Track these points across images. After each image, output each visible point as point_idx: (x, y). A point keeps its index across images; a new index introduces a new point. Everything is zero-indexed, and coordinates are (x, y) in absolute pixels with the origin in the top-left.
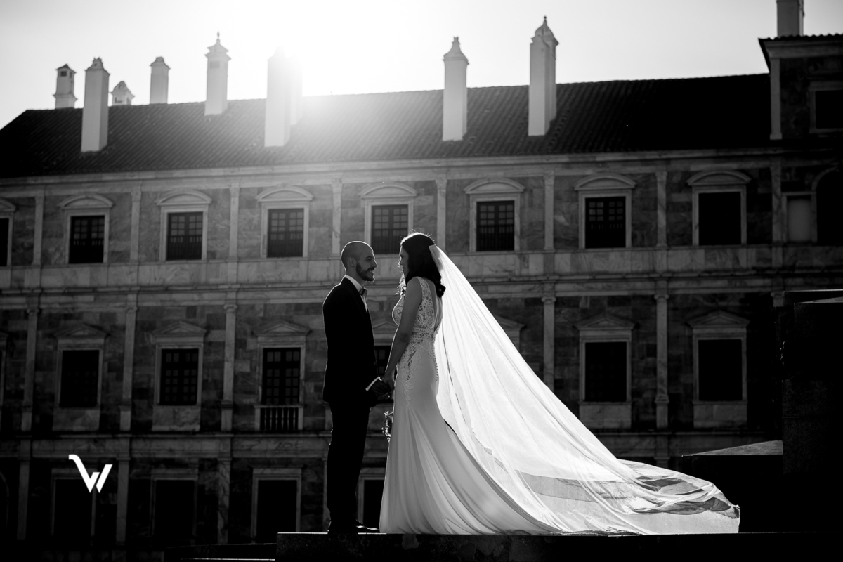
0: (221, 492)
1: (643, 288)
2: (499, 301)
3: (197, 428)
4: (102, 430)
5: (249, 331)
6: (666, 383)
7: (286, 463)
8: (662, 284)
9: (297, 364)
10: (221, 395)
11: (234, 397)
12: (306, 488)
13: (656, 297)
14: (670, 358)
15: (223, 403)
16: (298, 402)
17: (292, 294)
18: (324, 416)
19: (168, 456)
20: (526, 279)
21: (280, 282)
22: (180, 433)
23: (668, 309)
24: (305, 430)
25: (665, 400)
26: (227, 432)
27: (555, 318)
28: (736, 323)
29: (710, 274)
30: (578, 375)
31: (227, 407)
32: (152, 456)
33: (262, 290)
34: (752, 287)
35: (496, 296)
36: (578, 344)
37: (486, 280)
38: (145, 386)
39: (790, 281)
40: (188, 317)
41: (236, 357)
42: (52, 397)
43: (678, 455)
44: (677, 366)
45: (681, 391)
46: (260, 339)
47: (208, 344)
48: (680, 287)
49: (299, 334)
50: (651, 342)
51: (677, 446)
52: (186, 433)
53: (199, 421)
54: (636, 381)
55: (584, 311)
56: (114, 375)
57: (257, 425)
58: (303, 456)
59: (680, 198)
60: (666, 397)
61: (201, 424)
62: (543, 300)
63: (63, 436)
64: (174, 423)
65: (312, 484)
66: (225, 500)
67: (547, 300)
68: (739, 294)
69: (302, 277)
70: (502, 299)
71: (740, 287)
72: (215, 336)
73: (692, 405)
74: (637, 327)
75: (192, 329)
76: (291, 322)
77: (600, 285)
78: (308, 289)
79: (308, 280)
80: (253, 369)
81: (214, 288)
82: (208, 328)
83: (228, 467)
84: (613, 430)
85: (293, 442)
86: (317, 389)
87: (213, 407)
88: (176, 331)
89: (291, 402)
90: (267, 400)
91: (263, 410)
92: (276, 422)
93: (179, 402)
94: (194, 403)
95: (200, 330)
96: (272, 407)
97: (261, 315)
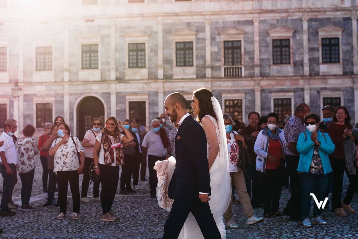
3: (195, 77)
4: (150, 78)
5: (216, 33)
7: (237, 91)
9: (240, 48)
10: (205, 62)
11: (211, 63)
12: (247, 102)
15: (206, 65)
16: (241, 64)
17: (236, 16)
18: (254, 70)
20: (344, 9)
21: (230, 11)
22: (187, 79)
24: (245, 77)
26: (210, 78)
31: (209, 67)
32: (174, 90)
33: (222, 14)
35: (330, 17)
37: (326, 9)
38: (168, 58)
40: (187, 27)
41: (211, 44)
42: (124, 65)
46: (222, 36)
47: (198, 39)
49: (240, 34)
52: (190, 79)
53: (195, 74)
56: (153, 53)
57: (223, 75)
58: (245, 88)
61: (196, 75)
62: (352, 18)
63: (131, 82)
64: (184, 75)
65: (250, 101)
67: (354, 18)
69: (240, 9)
70: (333, 18)
72: (201, 35)
75: (190, 32)
76: (236, 29)
78: (243, 14)
79: (243, 10)
80: (219, 50)
81: (200, 14)
82: (197, 32)
85: (240, 82)
86: (250, 58)
87: (202, 67)
88: (182, 33)
89: (237, 64)
90: (227, 64)
91: (225, 68)
92: (232, 73)
93: (185, 65)
94: (192, 65)
95: (194, 32)
96: (229, 67)
97: (222, 25)
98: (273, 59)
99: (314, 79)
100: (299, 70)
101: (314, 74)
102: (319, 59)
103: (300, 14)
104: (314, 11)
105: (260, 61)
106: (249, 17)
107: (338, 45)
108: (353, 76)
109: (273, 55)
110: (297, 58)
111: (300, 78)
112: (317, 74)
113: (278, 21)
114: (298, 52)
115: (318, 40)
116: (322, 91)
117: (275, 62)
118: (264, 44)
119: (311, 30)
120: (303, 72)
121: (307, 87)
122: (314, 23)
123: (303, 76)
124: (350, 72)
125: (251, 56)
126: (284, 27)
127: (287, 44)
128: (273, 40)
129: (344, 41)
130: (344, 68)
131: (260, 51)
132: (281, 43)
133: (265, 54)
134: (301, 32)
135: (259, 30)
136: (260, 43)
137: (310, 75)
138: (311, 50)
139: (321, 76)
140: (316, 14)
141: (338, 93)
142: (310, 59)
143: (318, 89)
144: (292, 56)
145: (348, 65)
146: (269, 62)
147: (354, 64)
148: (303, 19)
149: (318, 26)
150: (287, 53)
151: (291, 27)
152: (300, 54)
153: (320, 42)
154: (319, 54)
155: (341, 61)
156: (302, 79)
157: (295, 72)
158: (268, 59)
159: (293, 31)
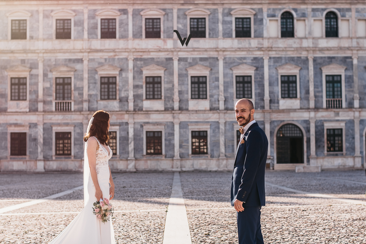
0: (39, 137)
1: (214, 54)
2: (155, 59)
3: (28, 110)
5: (49, 70)
6: (223, 92)
7: (67, 124)
8: (221, 53)
9: (70, 84)
10: (37, 96)
11: (43, 97)
12: (76, 135)
13: (219, 58)
14: (224, 82)
15: (38, 100)
16: (71, 99)
17: (67, 54)
18: (83, 105)
19: (15, 122)
20: (166, 50)
21: (62, 50)
22: (20, 112)
23: (224, 63)
24: (74, 111)
25: (223, 99)
26: (42, 112)
27: (178, 66)
28: (250, 69)
29: (240, 49)
30: (188, 89)
31: (41, 101)
32: (8, 122)
33: (54, 53)
34: (256, 55)
35: (154, 57)
36: (187, 76)
37: (150, 50)
38: (3, 93)
39: (270, 53)
40: (22, 63)
41: (44, 80)
43: (228, 120)
44: (227, 86)
45: (229, 95)
46: (54, 73)
47: (31, 75)
48: (228, 54)
49: (71, 71)
50: (217, 76)
51: (227, 117)
52: (23, 112)
53: (28, 107)
54: (211, 91)
55: (190, 63)
57: (54, 109)
58: (74, 122)
59: (228, 19)
60: (223, 98)
61: (29, 108)
62: (173, 58)
64: (17, 108)
65: (78, 133)
66: (41, 140)
67: (175, 58)
68: (251, 57)
69: (71, 48)
70: (156, 58)
71: (252, 55)
72: (34, 72)
73: (233, 101)
74: (211, 70)
75: (24, 68)
76: (67, 66)
77: (196, 53)
78: (74, 53)
79: (74, 49)
80: (51, 86)
81: (33, 52)
82: (31, 68)
83: (42, 127)
84: (203, 111)
85: (70, 116)
86: (79, 94)
87: (34, 102)
88: (17, 69)
89: (68, 99)
90: (58, 99)
91: (56, 103)
92: (62, 108)
93: (19, 99)
94: (26, 100)
95: (27, 69)
96: (60, 101)
97: (54, 63)
98: (101, 95)
99: (138, 114)
100: (124, 105)
101: (138, 110)
102: (142, 95)
103: (126, 54)
104: (138, 52)
105: (88, 97)
106: (79, 56)
107: (160, 83)
108: (173, 112)
109: (101, 92)
110: (123, 95)
111: (125, 113)
112: (141, 109)
113: (106, 59)
114: (124, 89)
115: (142, 78)
116: (145, 125)
117: (103, 97)
118: (92, 81)
119: (136, 69)
120: (128, 107)
121: (131, 121)
122: (138, 62)
123: (127, 111)
124: (170, 108)
125: (81, 92)
126: (112, 65)
127: (114, 81)
128: (101, 78)
129: (166, 80)
130: (165, 104)
131: (89, 87)
132: (109, 80)
133: (94, 90)
134: (127, 70)
135: (88, 68)
136: (88, 80)
137: (134, 110)
138: (136, 87)
139: (144, 111)
140: (141, 54)
141: (159, 127)
142: (134, 96)
143: (142, 123)
144: (118, 92)
145: (169, 101)
146: (97, 98)
147: (174, 100)
148: (128, 59)
149: (143, 65)
150: (114, 90)
151: (118, 66)
152: (125, 91)
153: (144, 80)
154: (142, 90)
155: (163, 98)
156: (127, 114)
157: (120, 107)
158: (96, 95)
159: (120, 69)
